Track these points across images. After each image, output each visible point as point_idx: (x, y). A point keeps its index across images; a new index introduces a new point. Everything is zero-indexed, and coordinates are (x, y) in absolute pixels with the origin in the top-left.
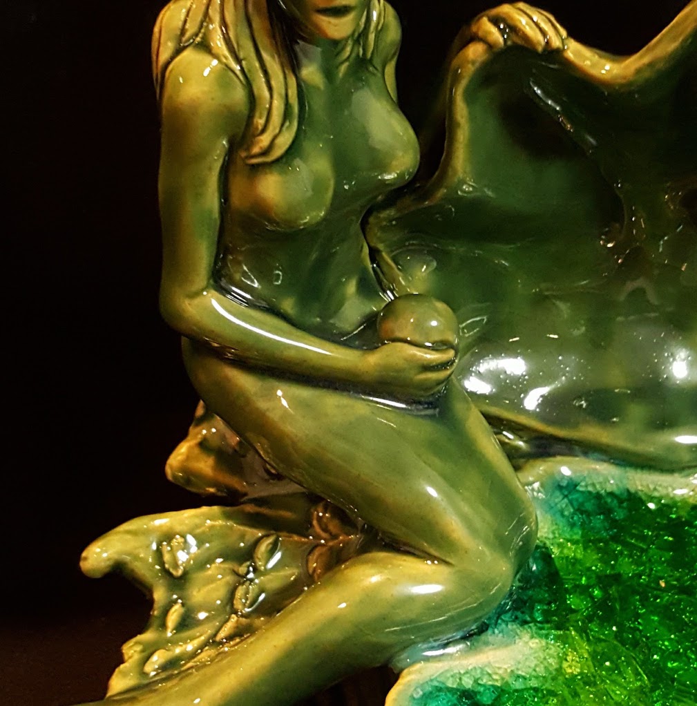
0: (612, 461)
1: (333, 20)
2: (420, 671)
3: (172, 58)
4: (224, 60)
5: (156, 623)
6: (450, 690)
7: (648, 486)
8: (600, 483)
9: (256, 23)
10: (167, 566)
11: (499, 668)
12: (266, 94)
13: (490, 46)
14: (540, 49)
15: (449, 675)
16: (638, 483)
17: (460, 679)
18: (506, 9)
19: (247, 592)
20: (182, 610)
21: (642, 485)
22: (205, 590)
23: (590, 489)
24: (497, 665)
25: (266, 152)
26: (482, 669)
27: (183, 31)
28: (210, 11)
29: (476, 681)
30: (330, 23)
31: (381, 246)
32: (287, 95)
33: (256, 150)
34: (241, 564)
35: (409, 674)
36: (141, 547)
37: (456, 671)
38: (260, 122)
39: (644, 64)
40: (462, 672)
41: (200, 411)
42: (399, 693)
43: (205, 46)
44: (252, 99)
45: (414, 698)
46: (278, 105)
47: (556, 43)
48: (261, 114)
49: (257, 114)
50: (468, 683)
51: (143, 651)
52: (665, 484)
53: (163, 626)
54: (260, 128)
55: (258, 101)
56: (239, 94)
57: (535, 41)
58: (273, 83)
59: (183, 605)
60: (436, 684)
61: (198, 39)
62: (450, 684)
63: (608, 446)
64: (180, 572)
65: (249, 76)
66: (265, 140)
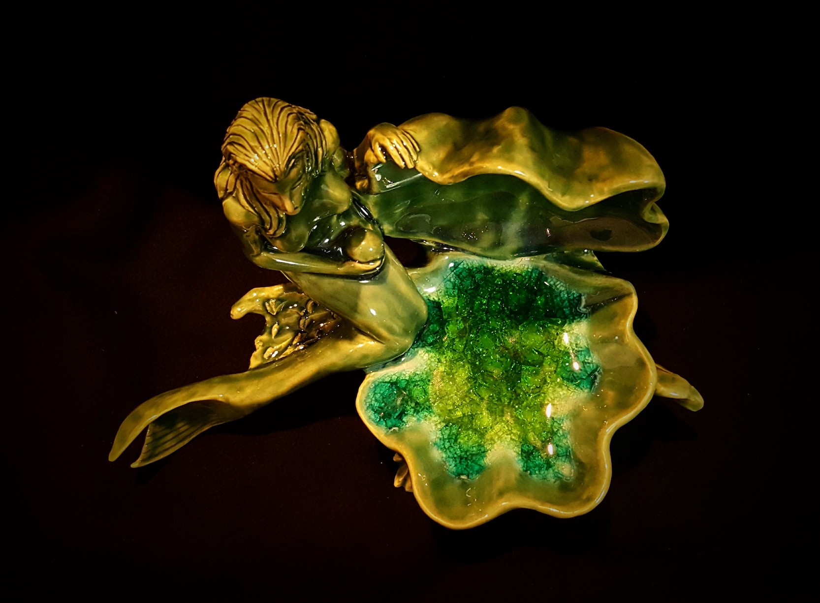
2: (372, 376)
4: (247, 208)
5: (268, 330)
10: (269, 311)
11: (408, 371)
15: (386, 376)
17: (391, 377)
19: (305, 323)
20: (278, 327)
22: (287, 319)
26: (401, 373)
29: (398, 378)
34: (301, 311)
35: (369, 377)
37: (389, 375)
38: (267, 227)
42: (364, 387)
43: (237, 199)
45: (370, 388)
46: (274, 221)
49: (266, 225)
50: (394, 379)
51: (263, 346)
53: (270, 333)
55: (265, 221)
59: (278, 324)
62: (387, 380)
64: (275, 313)
65: (259, 213)
66: (271, 232)
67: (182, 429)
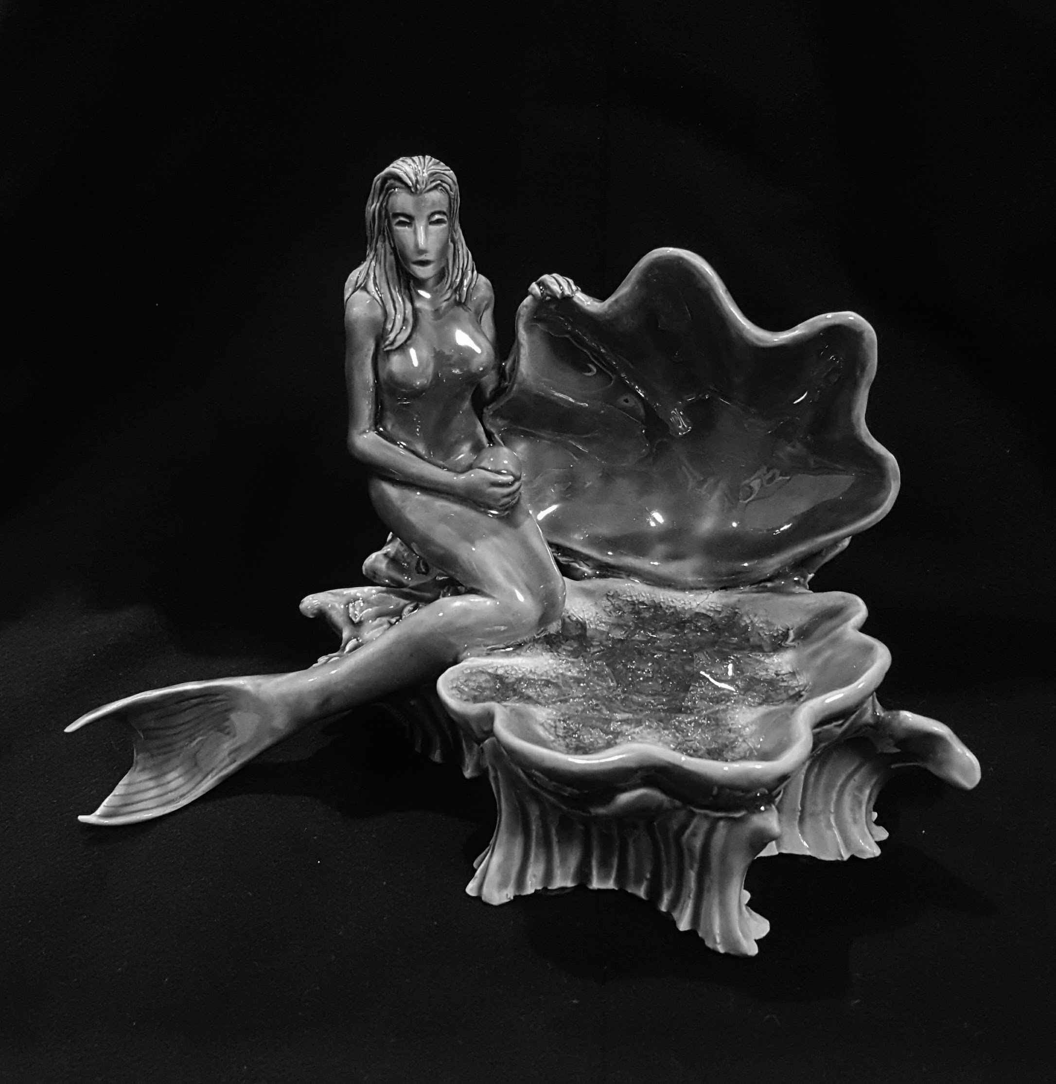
0: (645, 582)
1: (421, 268)
2: (472, 661)
3: (350, 296)
4: (373, 295)
6: (489, 674)
7: (668, 599)
8: (636, 596)
9: (389, 275)
10: (350, 615)
12: (393, 311)
13: (534, 296)
14: (558, 296)
16: (661, 597)
17: (497, 669)
18: (546, 277)
21: (664, 599)
22: (371, 633)
23: (629, 599)
24: (523, 666)
25: (392, 343)
26: (512, 667)
27: (357, 282)
28: (369, 271)
29: (506, 671)
30: (419, 269)
31: (493, 430)
32: (405, 313)
33: (387, 343)
34: (393, 617)
36: (337, 602)
37: (495, 665)
38: (389, 327)
39: (612, 301)
40: (499, 666)
41: (389, 537)
43: (365, 288)
44: (386, 314)
46: (399, 317)
47: (568, 292)
48: (390, 322)
49: (388, 323)
50: (500, 672)
52: (679, 599)
54: (389, 330)
55: (389, 316)
56: (379, 311)
57: (556, 291)
58: (397, 306)
60: (480, 669)
61: (363, 285)
62: (490, 671)
63: (640, 570)
64: (358, 619)
65: (384, 302)
66: (392, 336)
67: (173, 785)
